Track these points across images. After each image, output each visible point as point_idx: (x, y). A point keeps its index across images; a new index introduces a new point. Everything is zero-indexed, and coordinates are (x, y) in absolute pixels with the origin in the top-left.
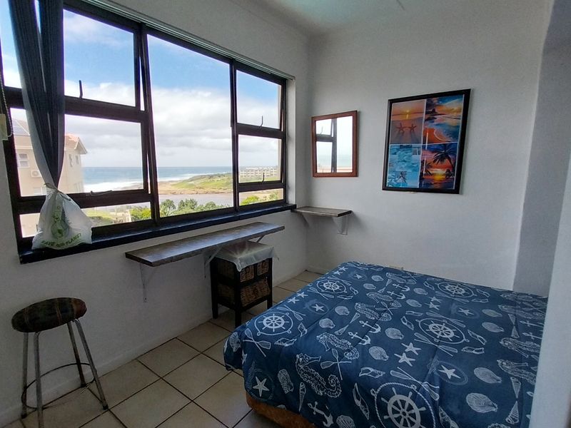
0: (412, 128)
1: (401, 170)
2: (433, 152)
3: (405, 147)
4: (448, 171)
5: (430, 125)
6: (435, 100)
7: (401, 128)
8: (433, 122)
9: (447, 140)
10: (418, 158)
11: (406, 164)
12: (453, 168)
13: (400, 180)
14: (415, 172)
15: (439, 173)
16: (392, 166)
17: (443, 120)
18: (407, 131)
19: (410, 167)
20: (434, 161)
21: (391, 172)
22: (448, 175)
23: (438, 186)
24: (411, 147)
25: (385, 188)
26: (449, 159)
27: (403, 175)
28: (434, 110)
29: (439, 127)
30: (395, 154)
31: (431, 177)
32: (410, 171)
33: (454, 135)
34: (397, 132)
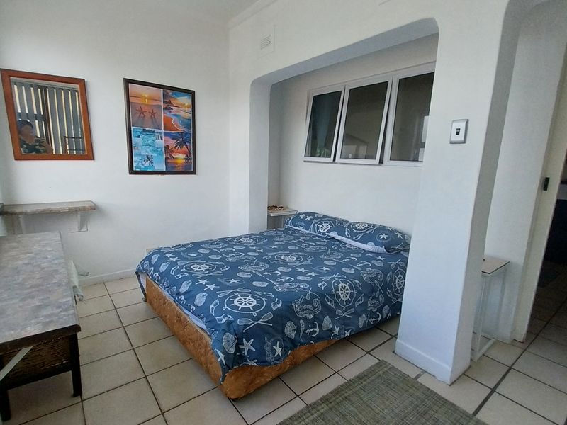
0: (153, 114)
1: (147, 154)
2: (173, 139)
3: (148, 131)
4: (187, 156)
5: (168, 114)
6: (170, 92)
7: (141, 111)
8: (170, 112)
9: (183, 130)
10: (161, 143)
11: (151, 148)
12: (190, 152)
13: (147, 164)
14: (160, 156)
15: (180, 157)
16: (138, 149)
17: (178, 112)
18: (148, 115)
19: (156, 151)
20: (175, 147)
21: (137, 155)
22: (187, 159)
23: (180, 169)
24: (154, 132)
25: (132, 172)
26: (186, 145)
27: (149, 158)
28: (170, 101)
29: (176, 117)
30: (139, 137)
31: (173, 161)
32: (155, 155)
33: (188, 126)
34: (138, 115)
